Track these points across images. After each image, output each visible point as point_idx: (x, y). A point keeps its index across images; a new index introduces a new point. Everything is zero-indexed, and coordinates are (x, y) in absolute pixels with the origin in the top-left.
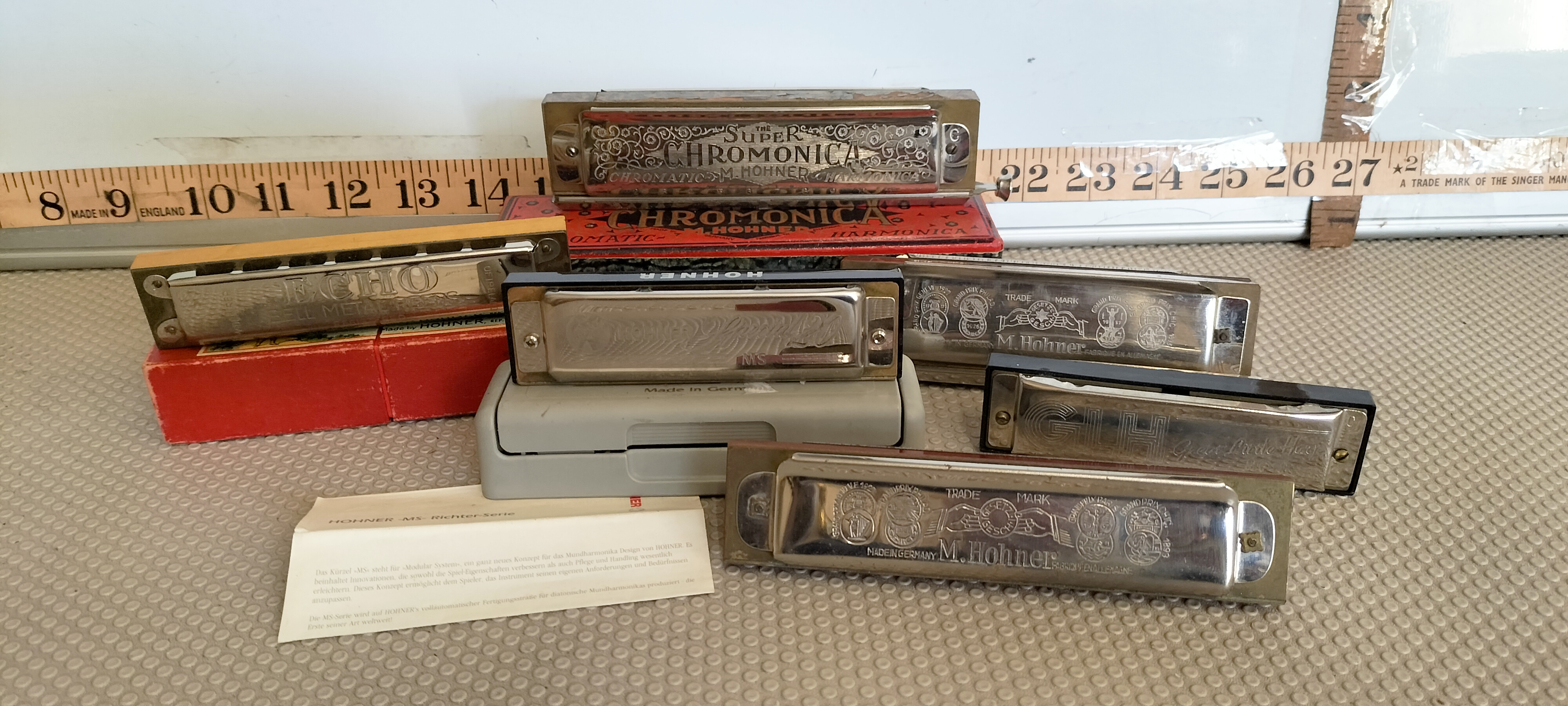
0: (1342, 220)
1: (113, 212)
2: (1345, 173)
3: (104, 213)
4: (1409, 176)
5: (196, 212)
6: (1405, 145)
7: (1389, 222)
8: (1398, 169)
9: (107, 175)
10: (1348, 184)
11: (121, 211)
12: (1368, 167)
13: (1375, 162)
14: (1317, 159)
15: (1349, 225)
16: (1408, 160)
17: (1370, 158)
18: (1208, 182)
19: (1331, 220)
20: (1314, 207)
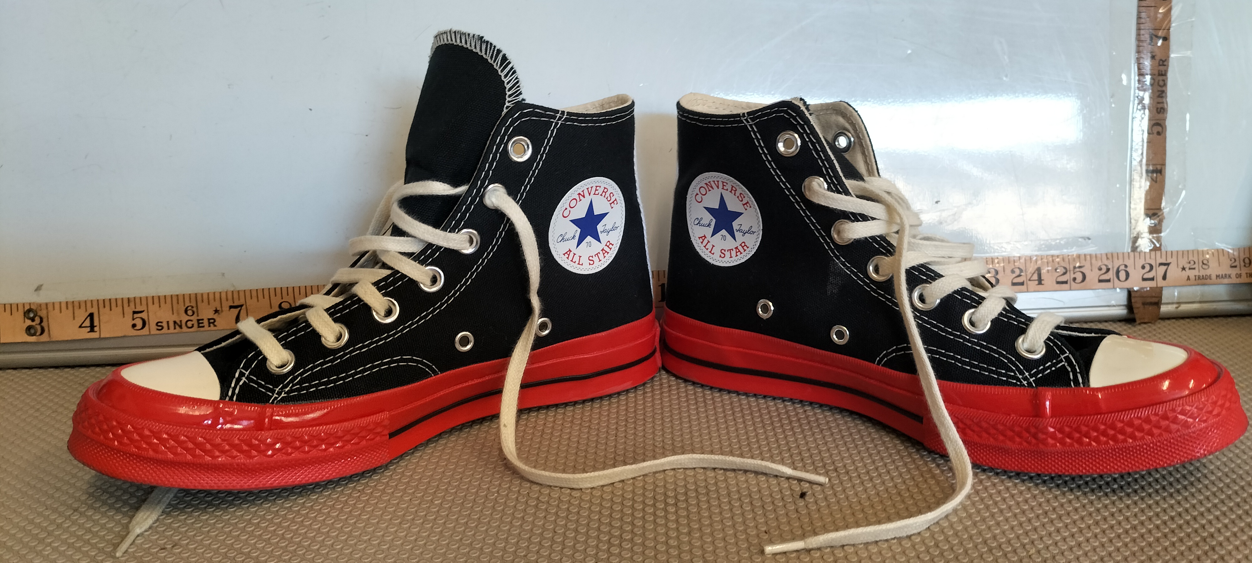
0: (1151, 305)
2: (1149, 272)
6: (1186, 253)
7: (1182, 305)
8: (1184, 269)
10: (1152, 279)
12: (1164, 268)
13: (1168, 264)
14: (1130, 263)
15: (1155, 308)
16: (1190, 263)
17: (1164, 262)
18: (1060, 279)
19: (1144, 304)
20: (1133, 295)
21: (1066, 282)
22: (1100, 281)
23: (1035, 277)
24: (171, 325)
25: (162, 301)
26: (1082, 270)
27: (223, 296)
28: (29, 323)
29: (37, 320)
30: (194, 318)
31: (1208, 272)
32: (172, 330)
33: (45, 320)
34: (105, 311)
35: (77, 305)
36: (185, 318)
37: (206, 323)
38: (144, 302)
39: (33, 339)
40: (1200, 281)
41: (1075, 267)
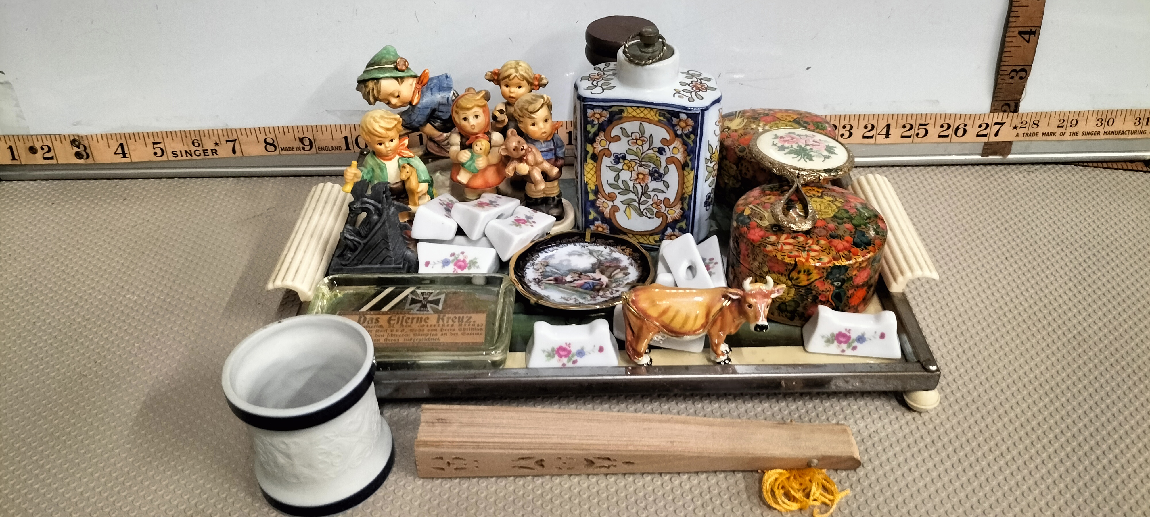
1: (303, 149)
2: (984, 129)
3: (298, 149)
4: (1021, 131)
5: (348, 148)
8: (1015, 127)
9: (300, 129)
10: (985, 136)
11: (308, 148)
12: (998, 127)
13: (1003, 124)
14: (969, 123)
16: (1022, 123)
17: (1000, 121)
18: (905, 134)
21: (909, 137)
22: (940, 136)
23: (884, 132)
24: (184, 153)
25: (174, 134)
26: (925, 127)
27: (220, 133)
28: (76, 149)
29: (81, 146)
30: (200, 148)
31: (1037, 131)
32: (185, 158)
33: (88, 148)
34: (131, 142)
35: (109, 137)
36: (193, 149)
37: (210, 152)
38: (160, 136)
39: (81, 161)
40: (1027, 138)
41: (921, 125)
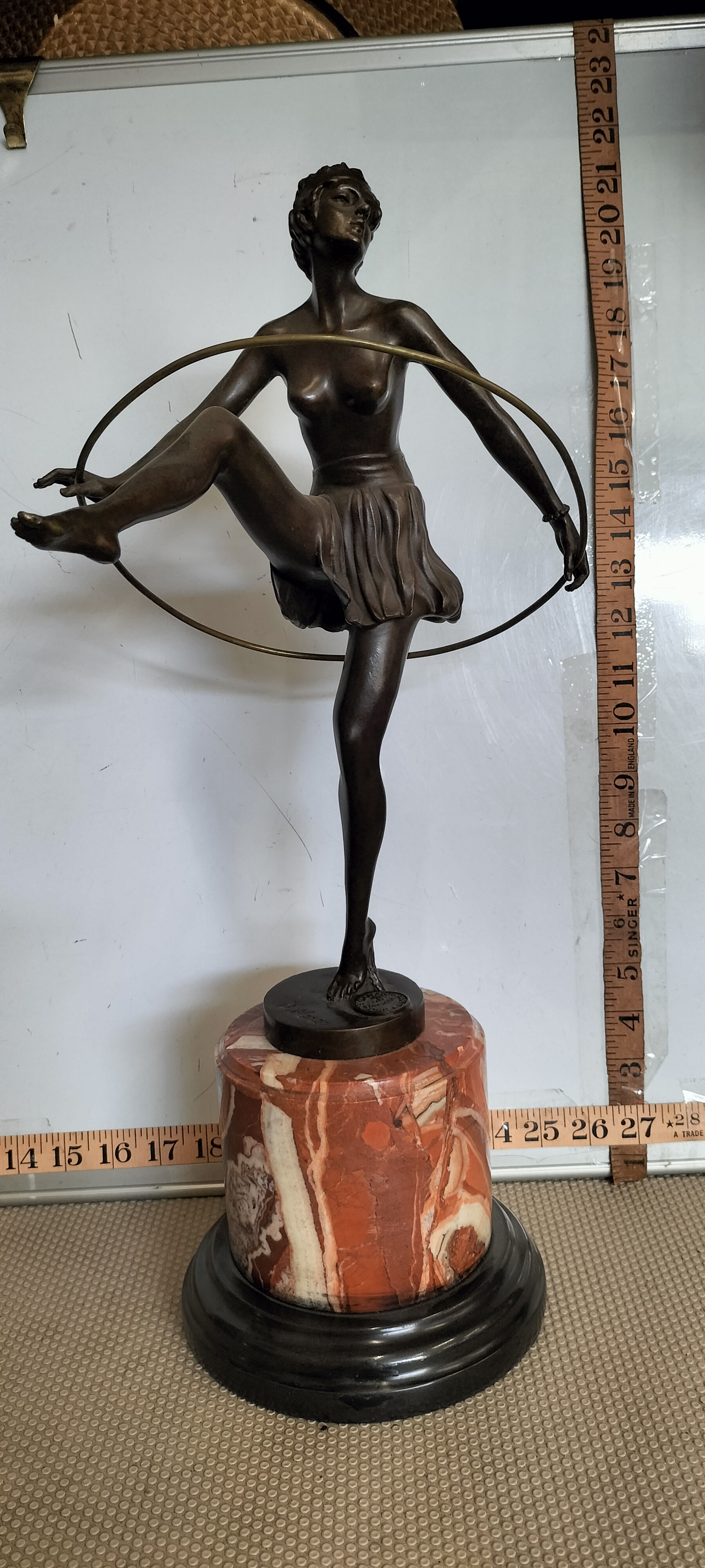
0: (634, 1162)
2: (630, 1127)
4: (679, 1130)
6: (671, 1107)
7: (672, 1163)
8: (670, 1124)
10: (634, 1136)
12: (647, 1123)
13: (652, 1119)
14: (608, 1119)
15: (640, 1166)
16: (677, 1118)
17: (648, 1116)
18: (529, 1136)
19: (626, 1162)
20: (612, 1153)
21: (537, 1139)
22: (575, 1138)
23: (502, 1133)
26: (553, 1125)
31: (698, 1128)
40: (689, 1137)
41: (546, 1123)
